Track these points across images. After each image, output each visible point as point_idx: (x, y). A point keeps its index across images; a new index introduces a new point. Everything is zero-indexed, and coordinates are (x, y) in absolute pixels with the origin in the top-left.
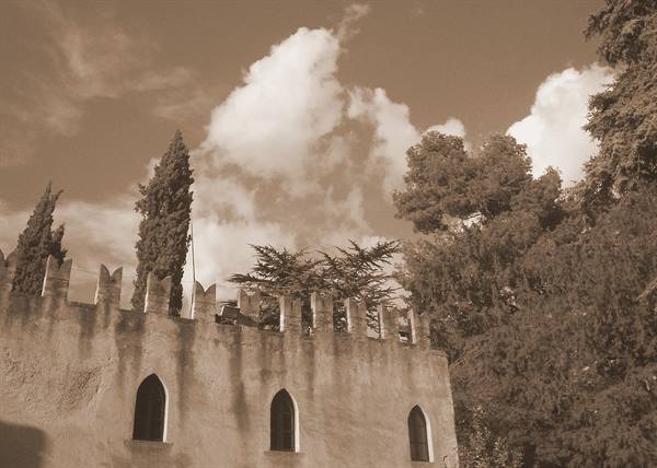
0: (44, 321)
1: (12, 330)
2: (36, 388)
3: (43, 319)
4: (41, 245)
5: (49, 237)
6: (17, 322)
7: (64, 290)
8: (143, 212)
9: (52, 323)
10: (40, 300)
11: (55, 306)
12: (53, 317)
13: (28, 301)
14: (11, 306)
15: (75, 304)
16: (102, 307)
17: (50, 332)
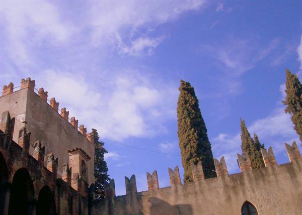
0: (272, 177)
1: (260, 186)
2: (283, 208)
3: (271, 177)
4: (251, 146)
5: (253, 141)
6: (261, 182)
7: (274, 161)
8: (290, 113)
9: (276, 177)
10: (266, 169)
11: (273, 169)
12: (275, 174)
13: (261, 172)
14: (255, 176)
15: (282, 165)
16: (294, 162)
17: (277, 181)
